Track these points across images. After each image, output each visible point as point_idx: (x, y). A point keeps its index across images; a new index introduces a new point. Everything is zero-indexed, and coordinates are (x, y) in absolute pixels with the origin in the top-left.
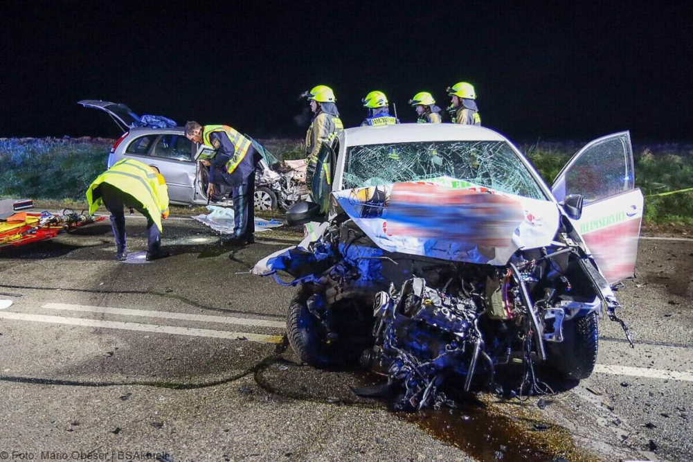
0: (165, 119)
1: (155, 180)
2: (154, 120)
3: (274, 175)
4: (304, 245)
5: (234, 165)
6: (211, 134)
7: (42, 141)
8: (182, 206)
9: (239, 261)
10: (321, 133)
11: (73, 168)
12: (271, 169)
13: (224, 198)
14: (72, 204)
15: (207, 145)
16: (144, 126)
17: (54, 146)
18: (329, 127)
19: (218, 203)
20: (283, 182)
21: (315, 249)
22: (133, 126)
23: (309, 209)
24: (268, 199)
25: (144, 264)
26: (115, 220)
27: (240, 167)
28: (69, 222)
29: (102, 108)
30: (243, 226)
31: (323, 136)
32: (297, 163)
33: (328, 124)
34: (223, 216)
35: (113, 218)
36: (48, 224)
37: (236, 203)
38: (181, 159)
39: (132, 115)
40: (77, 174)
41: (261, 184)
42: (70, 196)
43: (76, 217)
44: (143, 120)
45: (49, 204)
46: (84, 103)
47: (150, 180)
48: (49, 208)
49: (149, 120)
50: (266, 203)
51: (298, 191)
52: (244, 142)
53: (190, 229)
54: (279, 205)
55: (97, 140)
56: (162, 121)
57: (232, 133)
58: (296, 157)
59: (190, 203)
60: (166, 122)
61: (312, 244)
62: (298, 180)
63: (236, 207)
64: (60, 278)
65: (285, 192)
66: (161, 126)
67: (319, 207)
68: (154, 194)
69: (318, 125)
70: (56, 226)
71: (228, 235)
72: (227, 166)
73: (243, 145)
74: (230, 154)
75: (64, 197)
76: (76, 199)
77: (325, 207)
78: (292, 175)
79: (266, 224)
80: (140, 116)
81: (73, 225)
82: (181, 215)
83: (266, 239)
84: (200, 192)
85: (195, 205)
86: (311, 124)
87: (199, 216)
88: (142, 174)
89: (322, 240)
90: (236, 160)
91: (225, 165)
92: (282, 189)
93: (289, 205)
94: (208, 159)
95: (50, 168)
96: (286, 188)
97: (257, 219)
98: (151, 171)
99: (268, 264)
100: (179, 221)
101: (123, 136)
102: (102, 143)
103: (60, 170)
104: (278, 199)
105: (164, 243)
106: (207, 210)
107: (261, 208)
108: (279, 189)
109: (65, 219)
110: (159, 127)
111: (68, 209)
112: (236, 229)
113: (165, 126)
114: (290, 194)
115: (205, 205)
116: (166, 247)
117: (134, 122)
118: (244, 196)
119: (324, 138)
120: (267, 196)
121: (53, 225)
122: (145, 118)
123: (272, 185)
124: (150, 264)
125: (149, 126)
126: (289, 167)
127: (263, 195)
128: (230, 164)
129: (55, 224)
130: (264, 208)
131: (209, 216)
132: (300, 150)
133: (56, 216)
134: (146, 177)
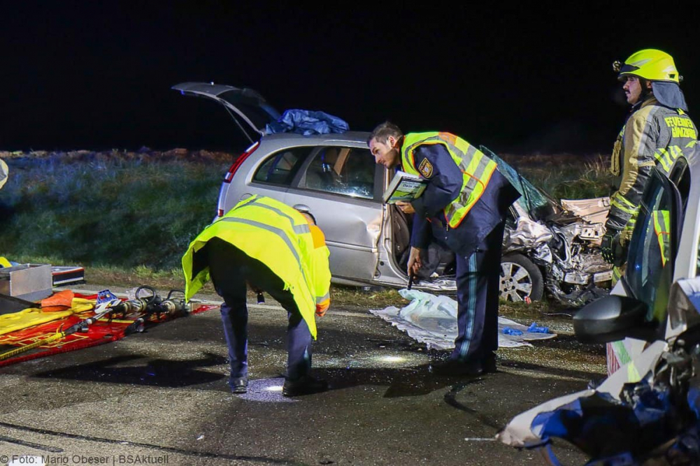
0: (329, 116)
1: (308, 238)
2: (307, 119)
3: (538, 231)
4: (612, 388)
5: (462, 211)
6: (417, 150)
7: (105, 156)
8: (352, 288)
9: (463, 407)
10: (639, 146)
11: (155, 209)
12: (533, 219)
13: (435, 275)
14: (151, 277)
15: (409, 172)
16: (288, 131)
17: (124, 167)
18: (656, 136)
19: (423, 284)
20: (557, 246)
21: (636, 398)
22: (268, 131)
23: (622, 313)
24: (525, 280)
25: (280, 404)
26: (230, 313)
27: (475, 214)
28: (146, 312)
29: (214, 97)
30: (475, 336)
31: (642, 153)
32: (588, 207)
33: (655, 129)
34: (433, 311)
35: (226, 310)
36: (109, 315)
37: (463, 287)
38: (353, 194)
39: (268, 109)
40: (161, 220)
41: (512, 248)
42: (146, 262)
43: (158, 303)
44: (287, 120)
45: (112, 275)
46: (182, 88)
47: (297, 236)
48: (111, 283)
49: (297, 119)
50: (521, 287)
51: (587, 264)
52: (483, 164)
53: (367, 335)
54: (547, 292)
55: (199, 155)
56: (321, 120)
57: (458, 146)
58: (585, 193)
59: (367, 282)
60: (329, 122)
61: (629, 387)
62: (589, 242)
63: (461, 296)
64: (128, 421)
65: (560, 267)
66: (320, 131)
67: (645, 309)
68: (304, 264)
69: (633, 131)
70: (123, 318)
71: (443, 352)
72: (446, 214)
73: (480, 170)
74: (453, 189)
75: (136, 265)
76: (157, 267)
77: (657, 308)
78: (576, 230)
79: (520, 332)
80: (282, 112)
81: (153, 318)
82: (348, 306)
83: (522, 366)
84: (389, 263)
85: (377, 287)
86: (620, 129)
87: (385, 311)
88: (285, 225)
89: (651, 381)
90: (464, 201)
91: (442, 212)
92: (554, 258)
93: (567, 292)
94: (410, 199)
95: (116, 207)
96: (564, 257)
97: (502, 321)
98: (301, 220)
99: (534, 424)
100: (346, 318)
101: (248, 150)
102: (207, 161)
103: (133, 211)
104: (545, 280)
105: (317, 363)
106: (401, 297)
107: (510, 297)
108: (549, 259)
109: (139, 306)
110: (316, 133)
111: (146, 287)
112: (459, 341)
113: (327, 130)
114: (570, 270)
115: (398, 288)
116: (321, 370)
117: (269, 123)
118: (479, 274)
119: (642, 158)
120: (522, 273)
121: (118, 318)
122: (291, 117)
123: (534, 251)
124: (291, 404)
125: (296, 130)
126: (571, 213)
127: (515, 270)
128: (453, 209)
129: (121, 314)
130: (517, 298)
131: (405, 312)
132: (594, 179)
133: (124, 299)
134: (292, 231)
